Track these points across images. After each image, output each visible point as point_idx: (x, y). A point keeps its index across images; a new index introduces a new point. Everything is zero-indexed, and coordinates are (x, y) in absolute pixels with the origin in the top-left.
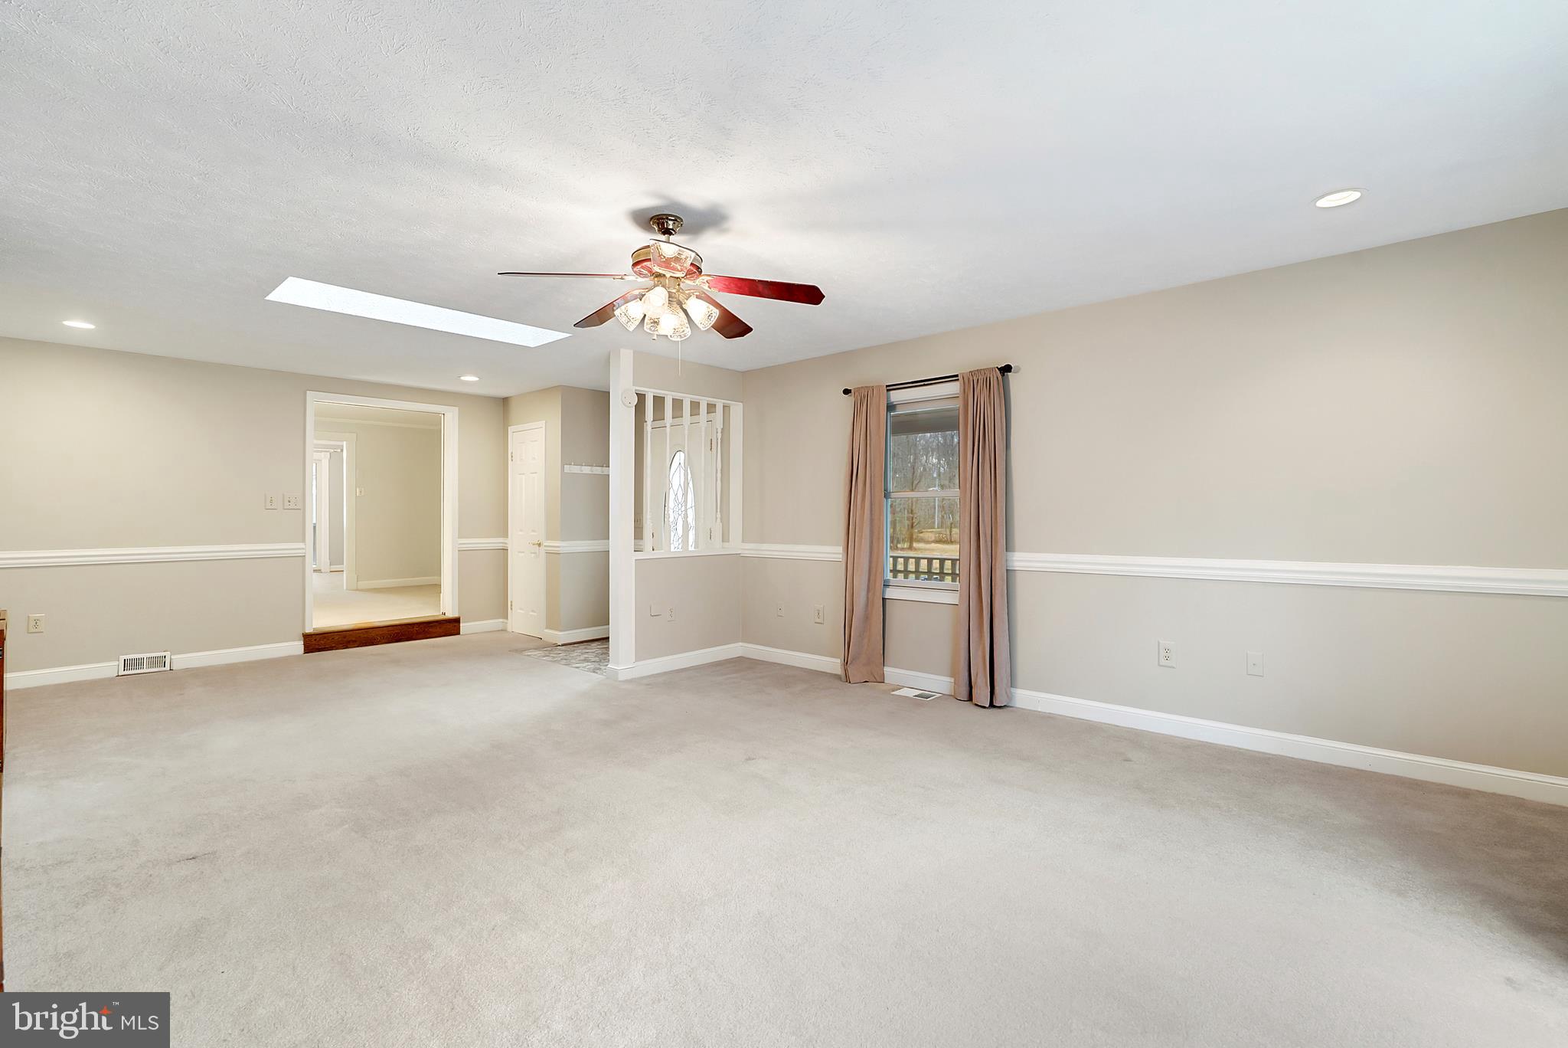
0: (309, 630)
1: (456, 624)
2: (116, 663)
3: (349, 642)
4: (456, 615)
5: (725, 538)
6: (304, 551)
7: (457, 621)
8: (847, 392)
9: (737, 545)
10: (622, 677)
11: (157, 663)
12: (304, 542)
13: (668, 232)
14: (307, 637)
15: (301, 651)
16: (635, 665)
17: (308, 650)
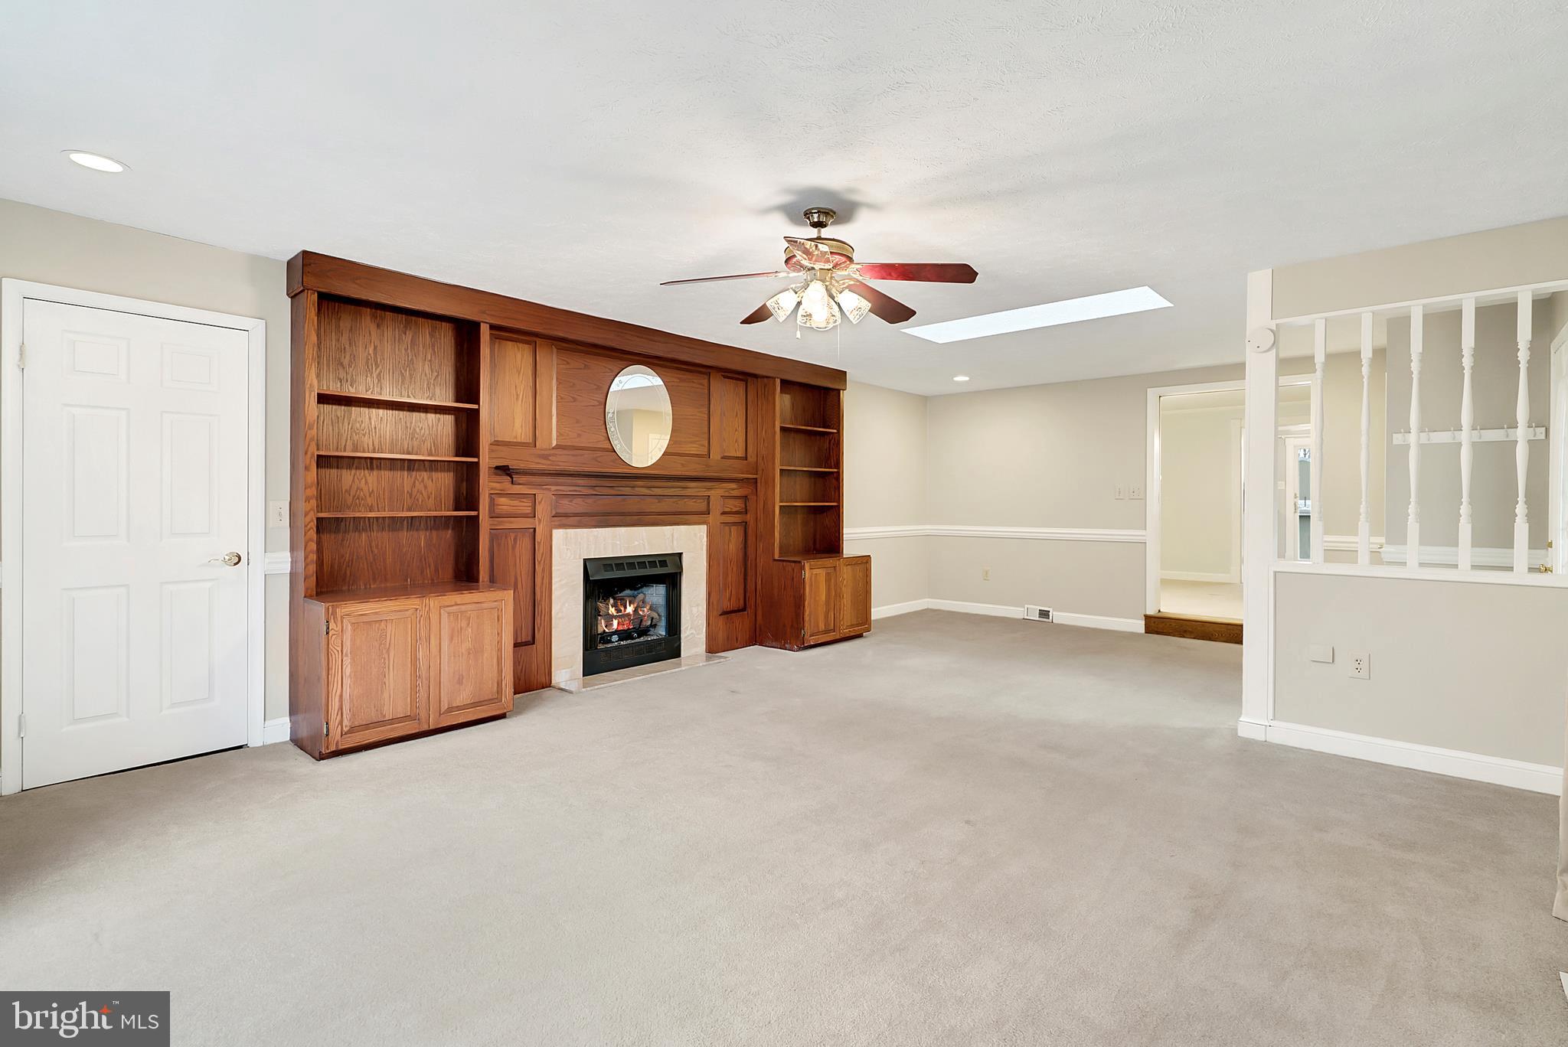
0: (1151, 613)
2: (1023, 609)
6: (1144, 538)
10: (1244, 732)
11: (1044, 614)
12: (1146, 529)
13: (819, 225)
14: (1147, 618)
15: (1144, 631)
16: (1272, 723)
17: (1149, 630)
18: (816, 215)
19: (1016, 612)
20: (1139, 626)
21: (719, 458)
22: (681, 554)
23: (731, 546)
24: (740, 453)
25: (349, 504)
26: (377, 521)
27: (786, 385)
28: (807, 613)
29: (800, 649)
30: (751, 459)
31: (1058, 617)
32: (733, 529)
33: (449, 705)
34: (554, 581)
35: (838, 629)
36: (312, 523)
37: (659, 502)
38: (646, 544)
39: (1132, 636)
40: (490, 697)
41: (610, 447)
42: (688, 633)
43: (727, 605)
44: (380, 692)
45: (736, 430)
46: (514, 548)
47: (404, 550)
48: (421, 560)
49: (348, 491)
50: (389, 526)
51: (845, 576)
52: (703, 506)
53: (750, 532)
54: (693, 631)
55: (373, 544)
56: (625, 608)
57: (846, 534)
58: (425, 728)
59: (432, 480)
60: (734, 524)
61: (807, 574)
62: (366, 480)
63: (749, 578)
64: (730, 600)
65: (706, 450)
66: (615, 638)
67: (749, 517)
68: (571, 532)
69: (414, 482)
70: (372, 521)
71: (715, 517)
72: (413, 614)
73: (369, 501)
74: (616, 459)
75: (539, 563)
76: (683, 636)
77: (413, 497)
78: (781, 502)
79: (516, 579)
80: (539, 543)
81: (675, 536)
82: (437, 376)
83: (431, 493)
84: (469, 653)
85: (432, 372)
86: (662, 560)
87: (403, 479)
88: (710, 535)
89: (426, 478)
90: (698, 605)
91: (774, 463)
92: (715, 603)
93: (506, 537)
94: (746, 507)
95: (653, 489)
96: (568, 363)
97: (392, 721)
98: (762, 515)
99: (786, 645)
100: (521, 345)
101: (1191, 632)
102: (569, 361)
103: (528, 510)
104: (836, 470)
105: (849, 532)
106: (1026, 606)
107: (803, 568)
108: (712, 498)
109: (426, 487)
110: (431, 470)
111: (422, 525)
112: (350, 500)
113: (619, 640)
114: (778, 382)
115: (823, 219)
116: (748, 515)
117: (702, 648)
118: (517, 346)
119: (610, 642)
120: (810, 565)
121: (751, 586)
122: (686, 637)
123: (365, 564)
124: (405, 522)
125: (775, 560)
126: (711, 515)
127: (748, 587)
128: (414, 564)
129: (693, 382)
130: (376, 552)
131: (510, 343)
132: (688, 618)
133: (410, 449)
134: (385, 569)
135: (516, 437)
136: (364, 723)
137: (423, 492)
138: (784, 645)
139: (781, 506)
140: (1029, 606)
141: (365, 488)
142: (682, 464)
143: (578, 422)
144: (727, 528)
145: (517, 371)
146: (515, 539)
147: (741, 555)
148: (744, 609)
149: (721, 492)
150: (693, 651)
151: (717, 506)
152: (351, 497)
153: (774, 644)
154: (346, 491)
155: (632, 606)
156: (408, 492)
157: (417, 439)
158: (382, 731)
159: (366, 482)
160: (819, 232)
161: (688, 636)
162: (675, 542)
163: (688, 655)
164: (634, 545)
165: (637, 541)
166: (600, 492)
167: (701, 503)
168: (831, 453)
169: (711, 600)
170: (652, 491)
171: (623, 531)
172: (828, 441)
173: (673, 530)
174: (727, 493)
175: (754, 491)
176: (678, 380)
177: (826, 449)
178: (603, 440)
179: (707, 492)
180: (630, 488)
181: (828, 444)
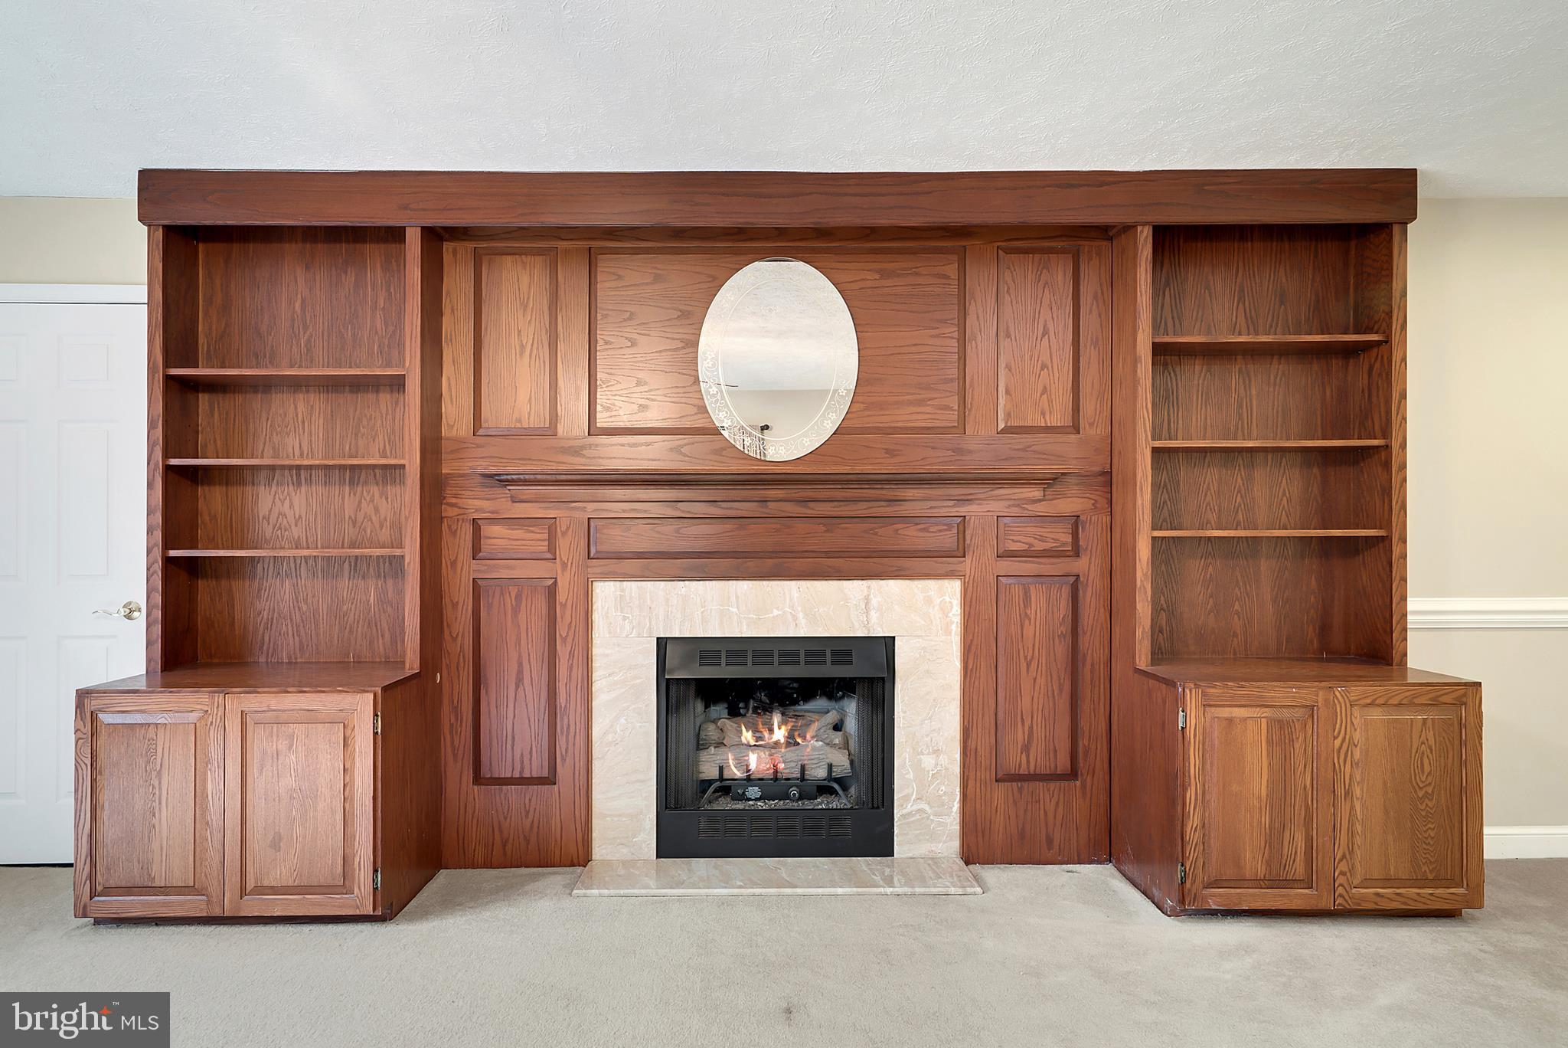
22: (894, 637)
23: (1029, 631)
24: (1060, 419)
25: (268, 538)
26: (306, 562)
30: (1088, 428)
32: (1040, 589)
33: (256, 882)
34: (596, 675)
35: (1324, 881)
36: (156, 565)
37: (827, 531)
38: (801, 615)
40: (331, 883)
41: (709, 426)
43: (1019, 760)
44: (146, 839)
45: (1044, 367)
46: (516, 611)
47: (345, 608)
48: (369, 627)
49: (267, 519)
50: (322, 571)
51: (1357, 737)
52: (945, 540)
53: (1086, 596)
55: (301, 598)
56: (771, 731)
57: (1414, 613)
58: (217, 912)
59: (387, 499)
60: (1040, 578)
61: (1191, 717)
62: (290, 500)
64: (1028, 747)
65: (954, 417)
66: (754, 792)
67: (1085, 564)
68: (632, 587)
69: (360, 502)
70: (298, 562)
71: (982, 562)
72: (200, 719)
73: (296, 532)
75: (564, 640)
76: (898, 813)
77: (358, 525)
78: (1154, 528)
79: (520, 665)
80: (564, 606)
81: (874, 602)
82: (394, 331)
83: (386, 520)
84: (292, 798)
85: (386, 327)
86: (842, 648)
87: (343, 498)
88: (969, 602)
89: (377, 495)
90: (937, 752)
91: (1135, 434)
92: (987, 753)
93: (502, 594)
94: (1076, 540)
95: (811, 504)
96: (620, 277)
97: (165, 890)
98: (1119, 560)
99: (1154, 890)
100: (528, 259)
102: (621, 272)
103: (543, 546)
104: (1382, 442)
107: (1179, 702)
108: (972, 525)
109: (377, 510)
110: (385, 482)
111: (371, 569)
112: (268, 530)
113: (760, 797)
116: (1083, 559)
117: (949, 845)
118: (523, 262)
119: (743, 798)
120: (1204, 694)
121: (1091, 724)
122: (907, 817)
123: (290, 625)
124: (346, 565)
125: (1137, 670)
126: (968, 559)
128: (360, 630)
129: (917, 274)
130: (304, 609)
131: (509, 258)
132: (914, 777)
133: (353, 451)
134: (317, 635)
135: (519, 421)
136: (124, 884)
137: (374, 518)
138: (1151, 888)
139: (1155, 539)
141: (290, 514)
142: (887, 451)
143: (639, 383)
144: (1020, 587)
145: (521, 304)
146: (519, 597)
147: (1061, 649)
148: (1073, 774)
149: (997, 507)
150: (922, 849)
151: (986, 538)
152: (271, 526)
153: (1136, 875)
154: (264, 518)
155: (783, 728)
156: (350, 517)
157: (364, 435)
158: (148, 903)
159: (291, 505)
161: (912, 815)
162: (874, 615)
163: (910, 855)
164: (771, 615)
165: (777, 608)
166: (689, 512)
167: (940, 531)
168: (1374, 399)
169: (972, 744)
170: (809, 508)
171: (745, 587)
172: (1366, 367)
173: (869, 587)
174: (1016, 509)
175: (1103, 503)
176: (877, 276)
177: (1363, 391)
178: (696, 414)
179: (957, 509)
180: (755, 504)
181: (1366, 376)
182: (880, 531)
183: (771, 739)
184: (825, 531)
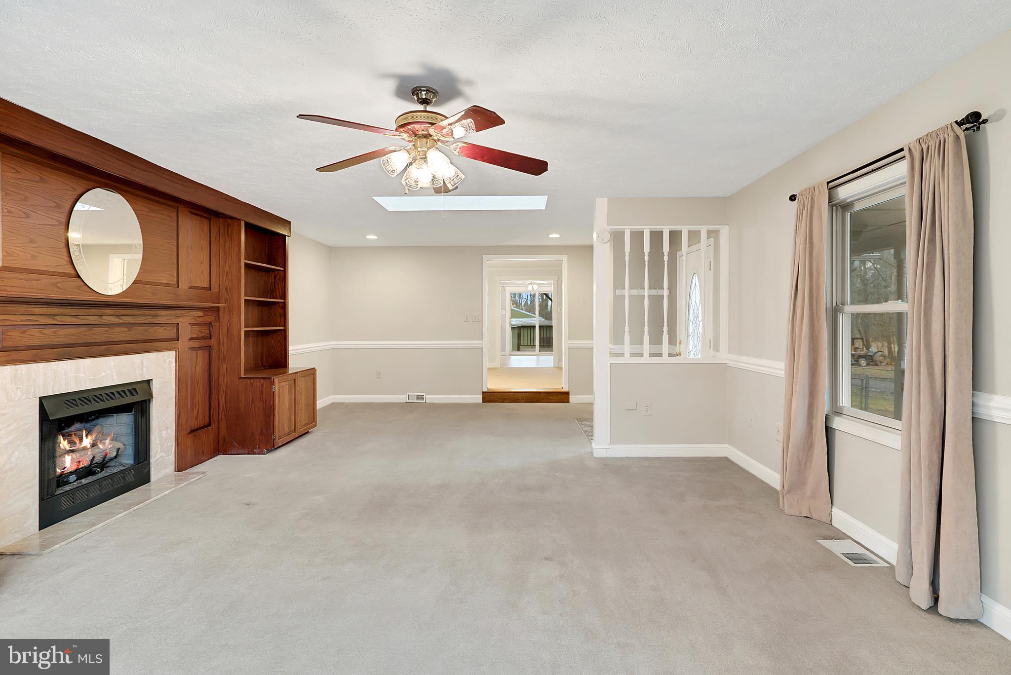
0: (485, 390)
1: (567, 396)
2: (405, 396)
3: (504, 399)
4: (566, 389)
5: (716, 348)
6: (481, 345)
7: (567, 393)
8: (793, 198)
9: (724, 356)
10: (597, 454)
11: (420, 397)
12: (482, 340)
13: (425, 102)
14: (484, 393)
15: (481, 401)
16: (609, 446)
17: (484, 401)
18: (424, 93)
19: (402, 398)
20: (479, 399)
21: (187, 288)
22: (151, 381)
23: (198, 369)
24: (205, 284)
27: (250, 227)
28: (277, 420)
29: (269, 451)
30: (215, 289)
31: (430, 398)
32: (200, 353)
35: (297, 430)
38: (115, 374)
39: (476, 405)
41: (73, 272)
42: (158, 456)
43: (194, 424)
45: (202, 263)
51: (301, 386)
52: (172, 333)
53: (214, 355)
54: (163, 454)
56: (81, 440)
57: (291, 350)
60: (200, 348)
61: (276, 388)
63: (213, 397)
64: (197, 418)
65: (175, 279)
66: (73, 478)
67: (213, 342)
68: (23, 368)
71: (184, 343)
74: (81, 286)
76: (152, 460)
78: (246, 327)
81: (145, 364)
86: (131, 388)
88: (178, 359)
90: (167, 428)
91: (239, 294)
92: (184, 423)
94: (210, 332)
98: (225, 339)
99: (255, 450)
101: (508, 399)
102: (19, 169)
104: (282, 301)
105: (293, 348)
106: (408, 393)
107: (273, 383)
108: (181, 326)
113: (77, 480)
114: (243, 223)
115: (430, 96)
116: (212, 340)
117: (171, 467)
119: (69, 483)
120: (279, 379)
121: (214, 403)
122: (156, 461)
125: (241, 378)
126: (179, 341)
127: (212, 404)
129: (162, 214)
132: (158, 442)
138: (253, 450)
139: (245, 331)
140: (409, 393)
142: (152, 294)
143: (32, 241)
144: (194, 352)
147: (206, 376)
148: (209, 425)
149: (188, 319)
150: (162, 474)
151: (186, 331)
153: (240, 451)
155: (89, 437)
160: (426, 108)
161: (158, 460)
162: (145, 369)
163: (158, 478)
164: (101, 376)
165: (104, 372)
166: (62, 321)
167: (170, 330)
168: (277, 287)
169: (180, 421)
170: (121, 319)
171: (88, 362)
172: (273, 276)
173: (143, 357)
174: (194, 320)
175: (217, 318)
176: (148, 210)
177: (272, 283)
178: (66, 265)
179: (176, 320)
180: (97, 317)
181: (273, 279)
182: (150, 330)
183: (81, 444)
184: (128, 331)
